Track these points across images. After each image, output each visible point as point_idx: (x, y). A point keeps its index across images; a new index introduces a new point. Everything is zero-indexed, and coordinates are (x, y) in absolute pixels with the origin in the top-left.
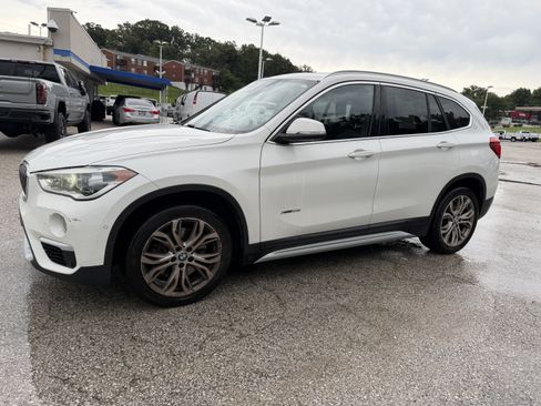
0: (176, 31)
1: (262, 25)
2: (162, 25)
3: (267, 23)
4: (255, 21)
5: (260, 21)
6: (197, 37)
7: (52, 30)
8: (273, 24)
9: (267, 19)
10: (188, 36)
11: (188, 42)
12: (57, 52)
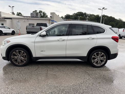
0: (85, 14)
1: (102, 10)
2: (82, 12)
3: (104, 9)
4: (100, 9)
5: (102, 9)
6: (90, 14)
7: (51, 17)
8: (105, 9)
9: (103, 8)
10: (88, 14)
11: (88, 16)
12: (52, 21)
